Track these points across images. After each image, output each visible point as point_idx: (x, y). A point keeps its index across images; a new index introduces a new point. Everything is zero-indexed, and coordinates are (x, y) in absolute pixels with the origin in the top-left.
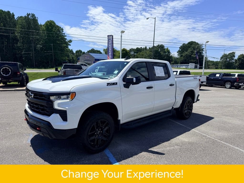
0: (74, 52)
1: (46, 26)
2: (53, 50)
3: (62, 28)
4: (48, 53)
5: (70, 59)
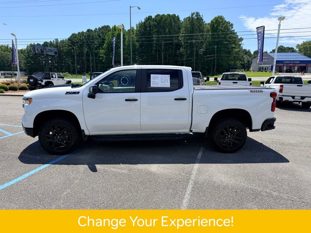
0: (252, 53)
1: (211, 25)
2: (216, 54)
3: (232, 23)
4: (211, 57)
5: (245, 63)
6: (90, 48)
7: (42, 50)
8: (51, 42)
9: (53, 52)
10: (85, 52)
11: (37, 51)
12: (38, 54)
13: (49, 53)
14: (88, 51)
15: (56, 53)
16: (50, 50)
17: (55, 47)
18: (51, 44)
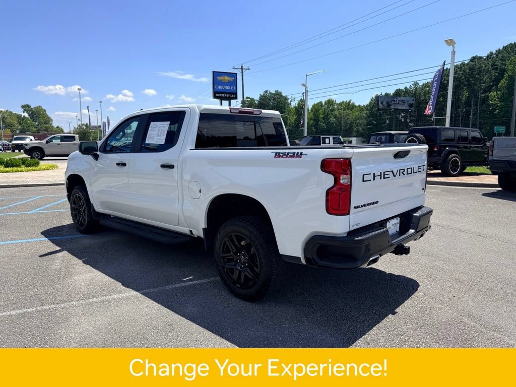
6: (472, 92)
7: (390, 102)
8: (406, 88)
9: (406, 104)
10: (464, 99)
11: (380, 105)
12: (382, 109)
13: (400, 107)
14: (469, 97)
15: (411, 106)
16: (401, 101)
17: (411, 97)
18: (406, 92)
